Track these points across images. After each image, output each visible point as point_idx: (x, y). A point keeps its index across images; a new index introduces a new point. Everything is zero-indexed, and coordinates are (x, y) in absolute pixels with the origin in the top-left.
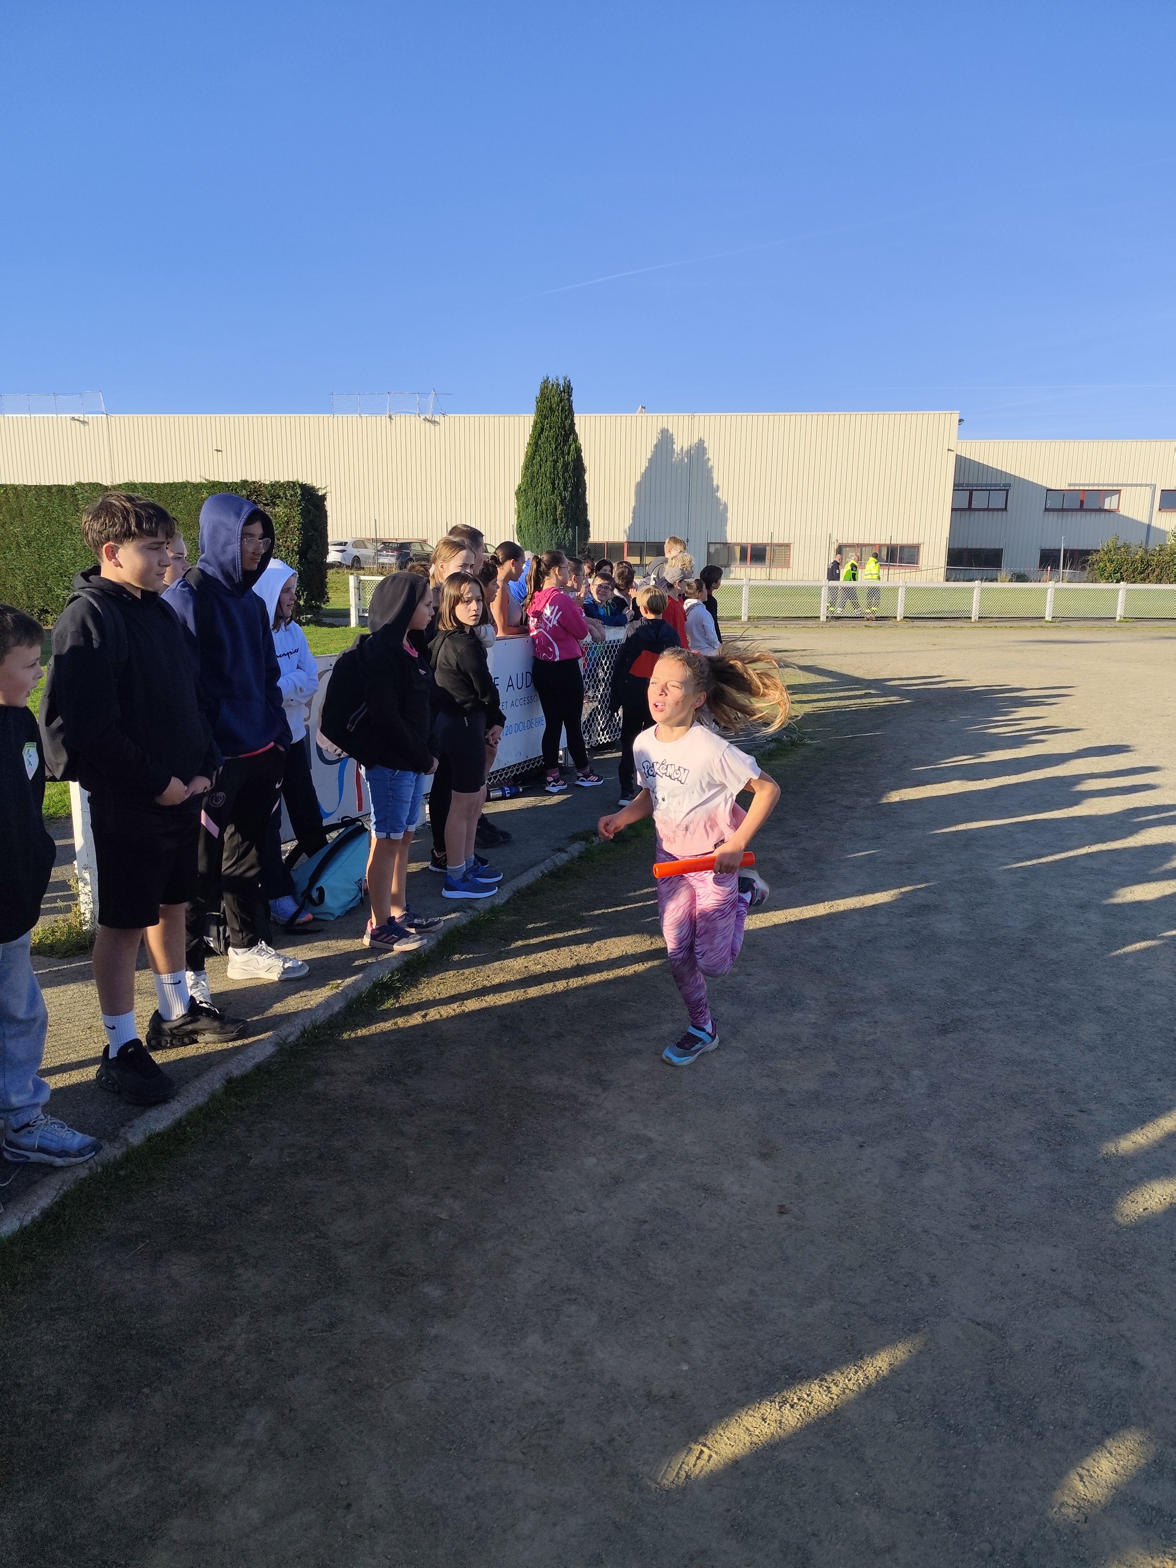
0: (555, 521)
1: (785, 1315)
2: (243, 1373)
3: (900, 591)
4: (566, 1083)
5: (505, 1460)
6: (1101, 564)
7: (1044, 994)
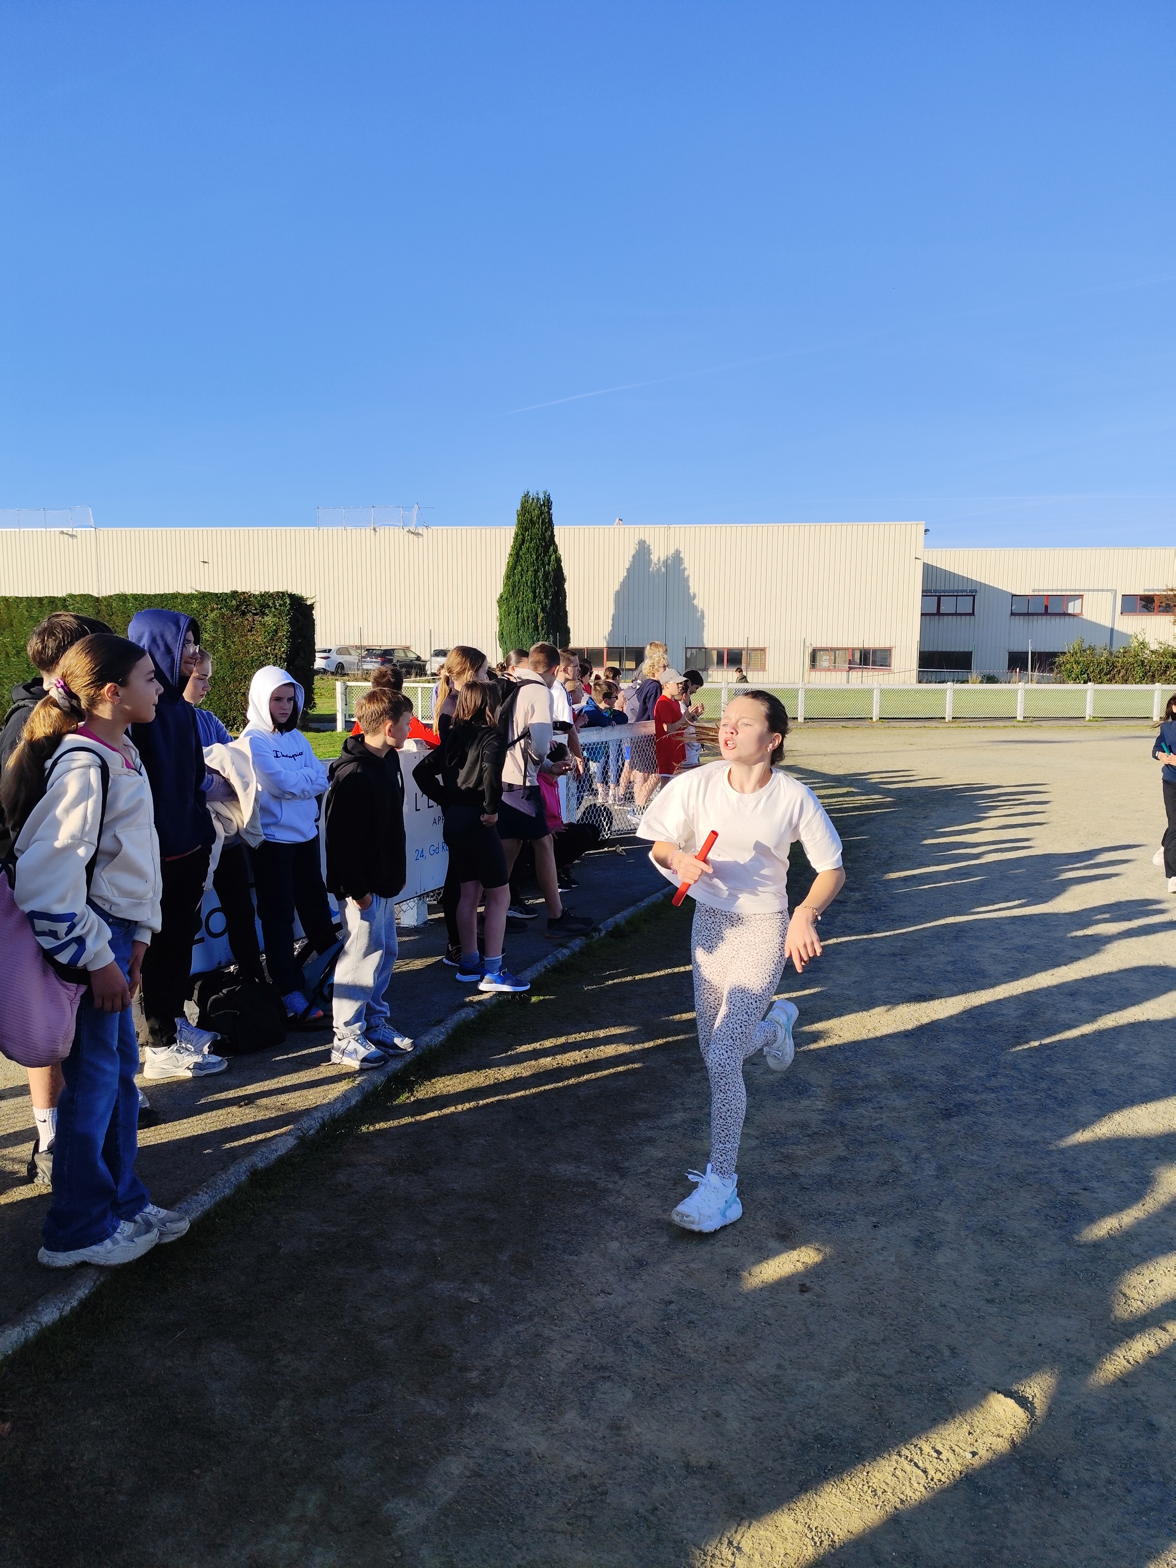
0: (536, 628)
1: (813, 1388)
2: (290, 1453)
3: (875, 693)
4: (585, 1171)
5: (552, 1531)
6: (1068, 666)
7: (1041, 1078)
